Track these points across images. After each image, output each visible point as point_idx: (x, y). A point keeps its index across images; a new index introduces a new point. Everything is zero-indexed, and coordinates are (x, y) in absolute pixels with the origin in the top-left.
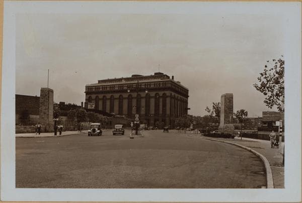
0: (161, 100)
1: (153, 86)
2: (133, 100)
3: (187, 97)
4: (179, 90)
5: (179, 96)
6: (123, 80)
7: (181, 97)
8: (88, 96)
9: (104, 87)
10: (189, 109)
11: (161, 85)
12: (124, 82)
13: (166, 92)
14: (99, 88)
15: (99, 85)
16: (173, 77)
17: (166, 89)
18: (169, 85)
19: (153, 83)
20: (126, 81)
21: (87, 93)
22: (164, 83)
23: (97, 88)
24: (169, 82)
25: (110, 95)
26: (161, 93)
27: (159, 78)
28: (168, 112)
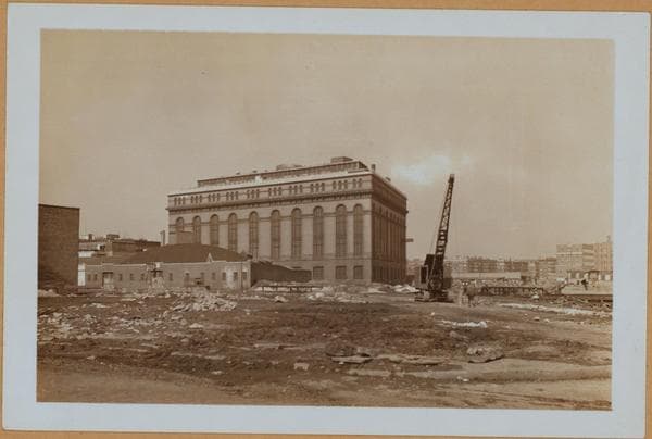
0: (351, 219)
1: (331, 187)
2: (282, 223)
3: (405, 212)
4: (390, 197)
5: (390, 211)
6: (257, 178)
7: (394, 213)
8: (176, 217)
9: (211, 195)
10: (411, 240)
11: (350, 186)
12: (259, 181)
13: (360, 201)
14: (201, 198)
15: (201, 189)
16: (374, 166)
17: (361, 194)
18: (367, 186)
19: (330, 182)
20: (265, 178)
21: (172, 211)
22: (357, 179)
23: (195, 196)
24: (370, 178)
25: (229, 212)
26: (350, 204)
27: (343, 170)
28: (368, 248)
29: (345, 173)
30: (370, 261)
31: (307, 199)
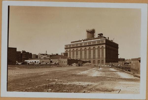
0: (101, 50)
1: (97, 43)
2: (87, 51)
3: (118, 48)
4: (112, 45)
5: (112, 48)
8: (66, 50)
9: (73, 45)
10: (119, 54)
11: (101, 42)
12: (82, 42)
13: (103, 46)
14: (71, 46)
16: (108, 38)
17: (103, 44)
18: (105, 42)
19: (97, 41)
20: (84, 41)
21: (65, 48)
22: (102, 41)
23: (70, 45)
24: (105, 40)
25: (76, 49)
26: (101, 46)
27: (99, 39)
28: (105, 56)
29: (100, 39)
30: (105, 59)
31: (92, 45)
